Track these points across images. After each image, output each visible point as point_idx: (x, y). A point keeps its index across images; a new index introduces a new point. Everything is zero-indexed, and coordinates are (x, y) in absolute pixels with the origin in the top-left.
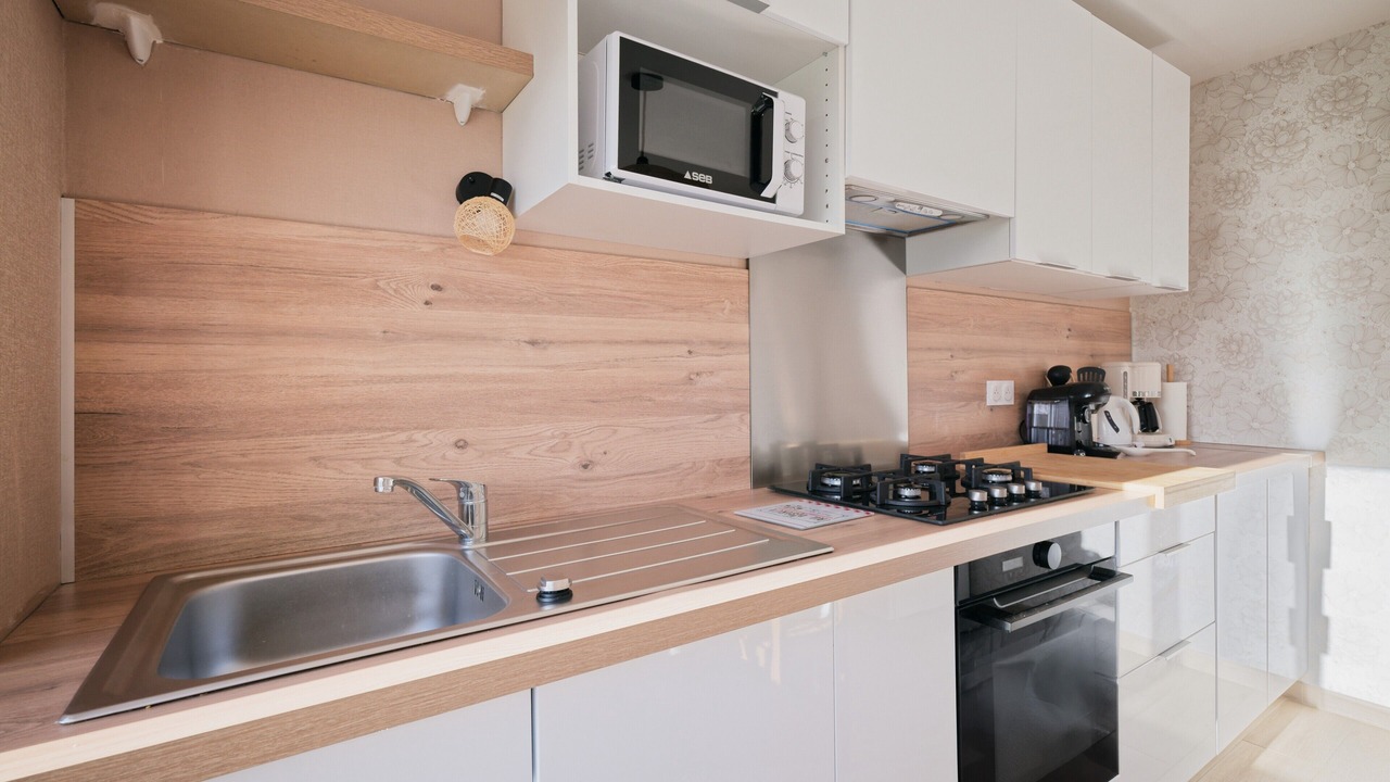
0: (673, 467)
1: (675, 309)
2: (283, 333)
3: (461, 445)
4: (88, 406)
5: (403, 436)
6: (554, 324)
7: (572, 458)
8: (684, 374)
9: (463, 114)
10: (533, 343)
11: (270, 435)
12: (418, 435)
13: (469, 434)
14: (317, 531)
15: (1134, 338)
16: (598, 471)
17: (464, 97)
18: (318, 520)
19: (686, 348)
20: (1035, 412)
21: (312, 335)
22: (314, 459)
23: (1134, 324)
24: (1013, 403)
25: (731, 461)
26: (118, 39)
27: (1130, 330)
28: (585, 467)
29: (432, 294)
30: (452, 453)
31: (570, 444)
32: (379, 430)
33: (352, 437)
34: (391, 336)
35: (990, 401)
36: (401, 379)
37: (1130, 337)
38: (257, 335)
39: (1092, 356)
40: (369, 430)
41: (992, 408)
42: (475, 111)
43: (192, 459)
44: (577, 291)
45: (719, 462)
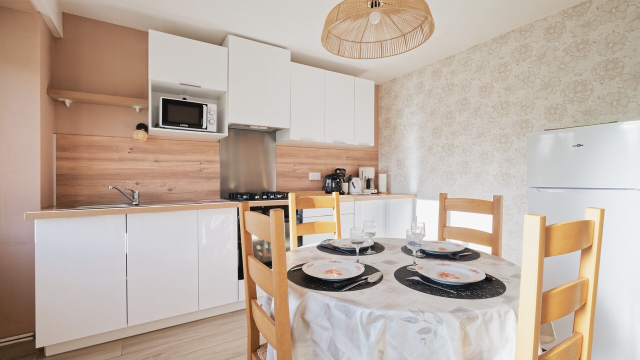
0: (195, 192)
1: (196, 153)
2: (96, 159)
3: (137, 184)
4: (58, 173)
5: (123, 181)
6: (162, 157)
7: (166, 188)
8: (199, 169)
9: (138, 110)
10: (156, 161)
11: (94, 180)
12: (127, 181)
13: (139, 181)
14: (104, 200)
15: (379, 160)
16: (173, 191)
17: (137, 108)
18: (104, 198)
19: (200, 163)
20: (327, 182)
21: (103, 160)
22: (103, 185)
23: (379, 155)
24: (320, 179)
25: (214, 191)
26: (64, 103)
27: (378, 157)
28: (170, 190)
29: (131, 150)
30: (135, 185)
31: (166, 185)
32: (118, 180)
33: (112, 181)
34: (120, 160)
35: (310, 178)
36: (123, 169)
37: (378, 160)
38: (91, 159)
39: (358, 166)
40: (115, 180)
41: (311, 181)
42: (140, 110)
43: (78, 184)
44: (168, 149)
45: (210, 191)
